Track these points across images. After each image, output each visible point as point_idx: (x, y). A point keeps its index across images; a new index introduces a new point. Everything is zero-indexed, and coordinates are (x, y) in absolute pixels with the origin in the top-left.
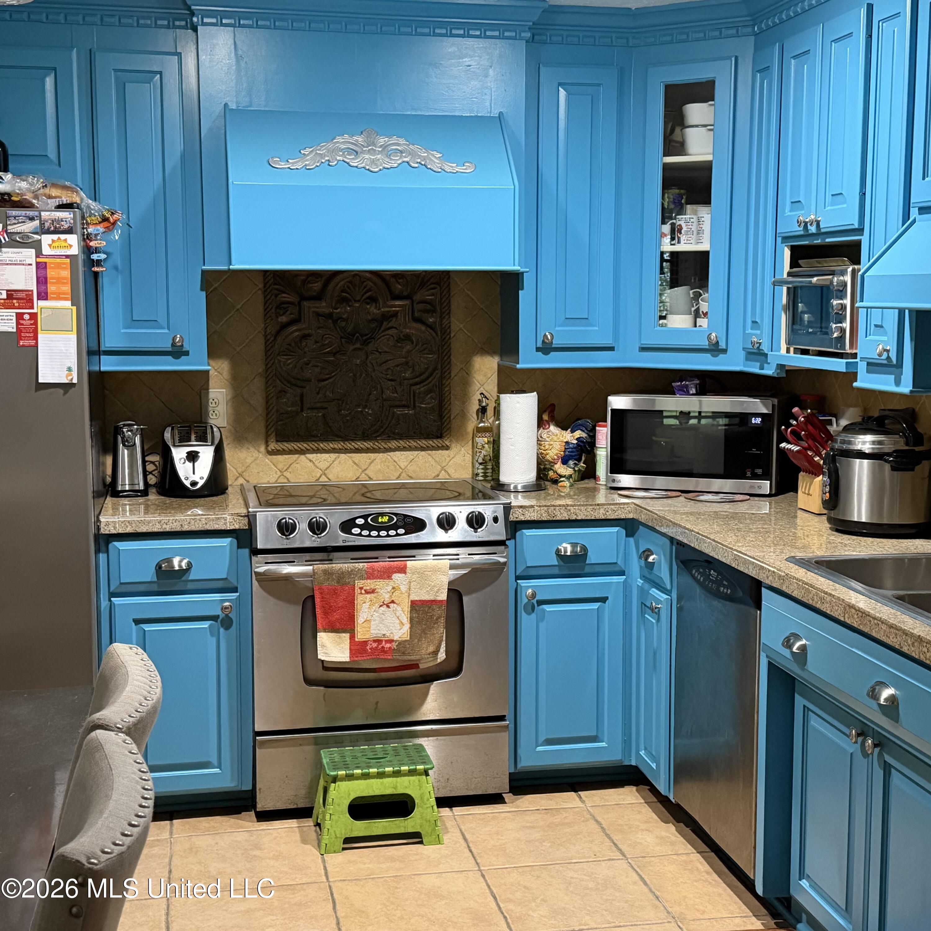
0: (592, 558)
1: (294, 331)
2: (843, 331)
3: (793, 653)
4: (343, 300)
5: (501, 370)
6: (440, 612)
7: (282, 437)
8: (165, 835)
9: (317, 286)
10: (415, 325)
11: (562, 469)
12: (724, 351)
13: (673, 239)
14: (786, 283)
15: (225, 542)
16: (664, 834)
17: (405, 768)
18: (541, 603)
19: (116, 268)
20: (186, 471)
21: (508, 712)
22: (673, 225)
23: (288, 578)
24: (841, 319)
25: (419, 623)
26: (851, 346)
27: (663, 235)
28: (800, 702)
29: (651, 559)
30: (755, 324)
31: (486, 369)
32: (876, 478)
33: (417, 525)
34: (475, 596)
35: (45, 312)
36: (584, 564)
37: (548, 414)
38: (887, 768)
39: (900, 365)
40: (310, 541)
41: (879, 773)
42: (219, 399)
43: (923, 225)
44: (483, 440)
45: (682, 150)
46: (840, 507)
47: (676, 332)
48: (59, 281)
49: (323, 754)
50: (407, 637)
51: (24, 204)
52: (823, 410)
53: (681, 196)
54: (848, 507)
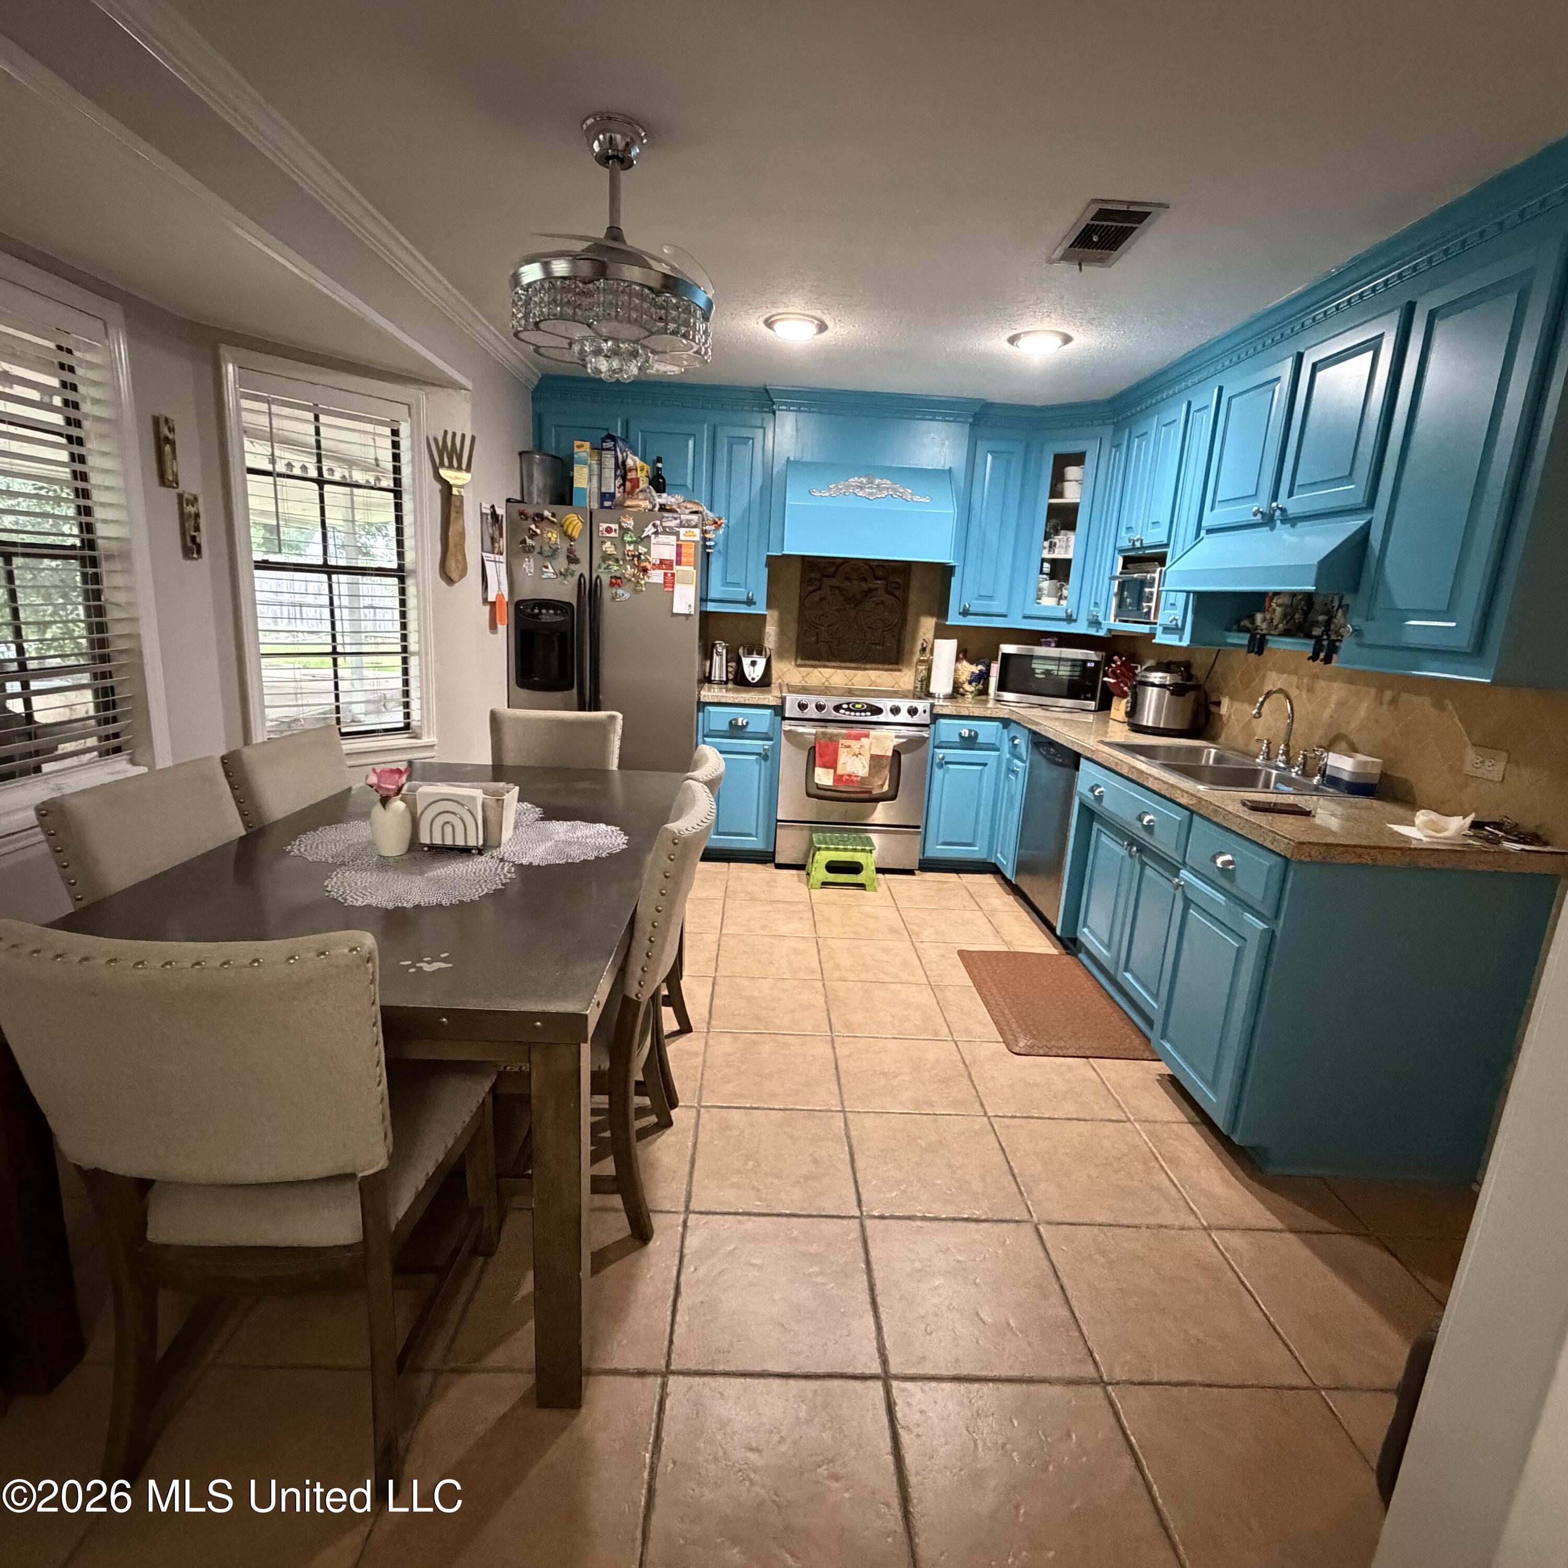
0: (981, 739)
1: (817, 596)
2: (1150, 608)
3: (1095, 796)
4: (846, 579)
5: (937, 625)
6: (886, 763)
7: (804, 658)
9: (832, 570)
10: (887, 596)
11: (967, 687)
12: (1075, 621)
13: (1050, 550)
14: (1118, 577)
15: (768, 712)
16: (1006, 900)
17: (859, 848)
18: (947, 763)
19: (719, 552)
20: (750, 673)
21: (923, 826)
22: (1051, 543)
23: (801, 735)
24: (1150, 600)
25: (875, 767)
26: (1155, 617)
27: (1044, 548)
28: (1096, 826)
29: (1016, 742)
30: (1096, 604)
31: (928, 624)
32: (1160, 699)
33: (878, 711)
34: (908, 755)
35: (679, 573)
36: (975, 743)
37: (963, 654)
38: (1143, 865)
39: (1183, 628)
40: (815, 714)
41: (1138, 867)
42: (771, 631)
43: (1209, 542)
44: (922, 667)
45: (1061, 495)
46: (1136, 716)
47: (1046, 607)
48: (688, 555)
49: (814, 835)
50: (867, 775)
51: (672, 511)
52: (1133, 659)
53: (1056, 525)
54: (1141, 716)
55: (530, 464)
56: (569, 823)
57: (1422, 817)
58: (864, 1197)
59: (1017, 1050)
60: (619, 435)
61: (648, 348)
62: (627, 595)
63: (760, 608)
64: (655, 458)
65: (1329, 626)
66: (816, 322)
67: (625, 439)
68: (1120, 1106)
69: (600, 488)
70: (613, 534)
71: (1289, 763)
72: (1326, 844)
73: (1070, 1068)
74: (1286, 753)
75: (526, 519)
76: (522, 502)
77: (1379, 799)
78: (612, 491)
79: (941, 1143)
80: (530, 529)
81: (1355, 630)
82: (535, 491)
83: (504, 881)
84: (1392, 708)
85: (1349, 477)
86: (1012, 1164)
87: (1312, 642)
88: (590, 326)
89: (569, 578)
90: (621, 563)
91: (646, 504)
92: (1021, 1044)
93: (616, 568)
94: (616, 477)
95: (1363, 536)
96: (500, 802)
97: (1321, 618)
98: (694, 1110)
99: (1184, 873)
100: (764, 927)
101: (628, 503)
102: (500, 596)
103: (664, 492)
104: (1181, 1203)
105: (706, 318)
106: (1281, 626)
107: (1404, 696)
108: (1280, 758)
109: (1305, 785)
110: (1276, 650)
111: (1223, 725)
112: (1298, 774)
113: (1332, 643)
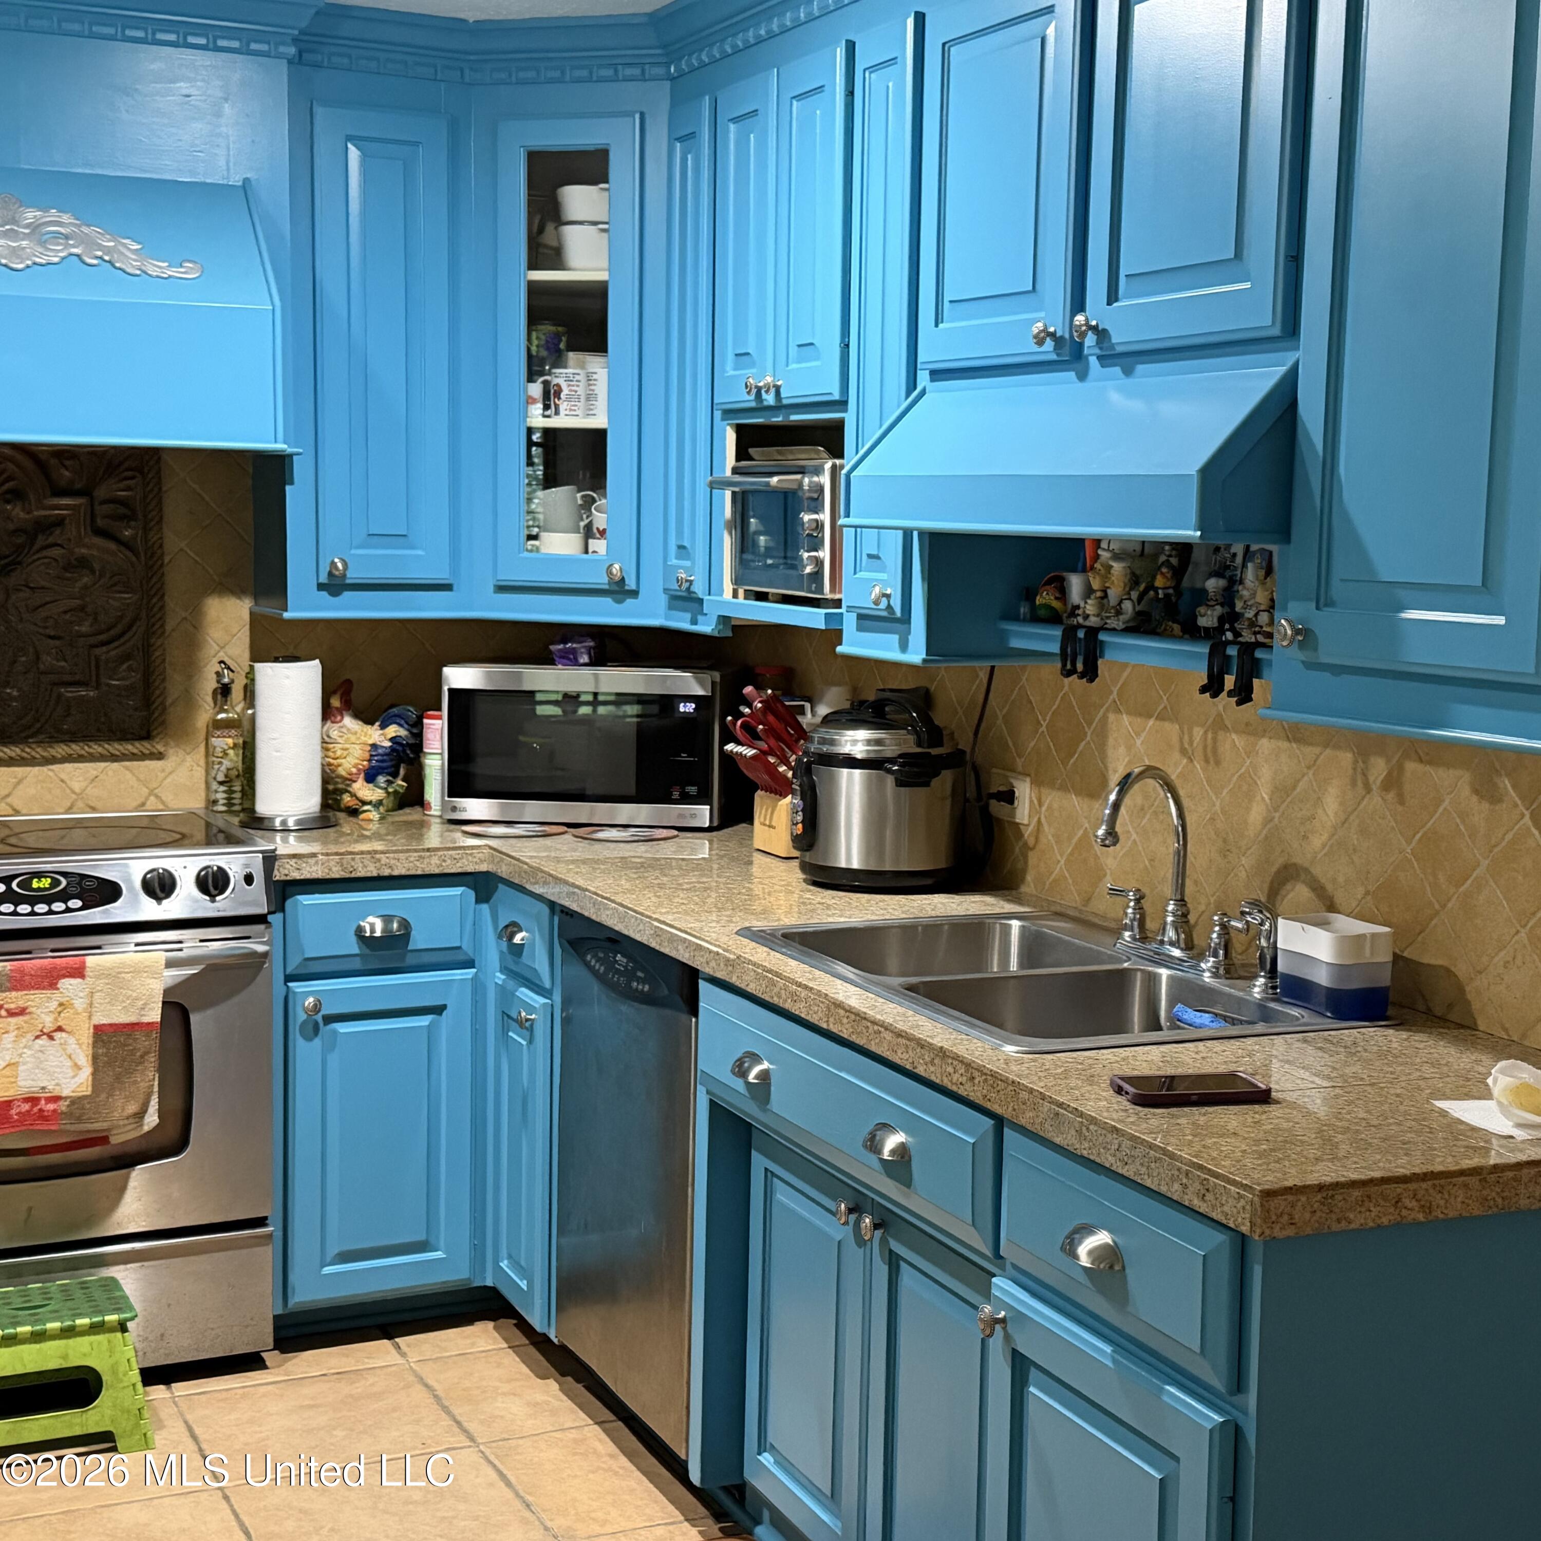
0: (418, 940)
2: (819, 563)
3: (748, 1084)
5: (255, 621)
6: (149, 1044)
10: (97, 541)
11: (364, 791)
12: (634, 594)
13: (546, 407)
14: (730, 484)
16: (539, 1397)
17: (83, 1322)
18: (330, 1019)
21: (272, 1210)
22: (546, 384)
24: (816, 544)
25: (112, 1062)
26: (833, 588)
27: (531, 400)
28: (759, 1162)
29: (517, 939)
30: (682, 551)
31: (228, 619)
32: (874, 798)
33: (103, 892)
34: (212, 1012)
36: (407, 953)
38: (894, 1262)
39: (906, 618)
41: (881, 1271)
44: (224, 742)
45: (555, 258)
46: (820, 845)
47: (558, 561)
50: (87, 1091)
53: (558, 336)
54: (831, 847)
57: (1502, 1077)
65: (1232, 605)
71: (1193, 949)
72: (1321, 1187)
74: (1183, 920)
77: (1400, 1024)
81: (1297, 632)
84: (1391, 796)
85: (1236, 261)
87: (1204, 649)
95: (1282, 408)
97: (1212, 584)
99: (1001, 1284)
106: (1127, 606)
108: (1171, 934)
109: (1241, 1003)
110: (1125, 666)
111: (1026, 848)
112: (1215, 975)
113: (1248, 649)
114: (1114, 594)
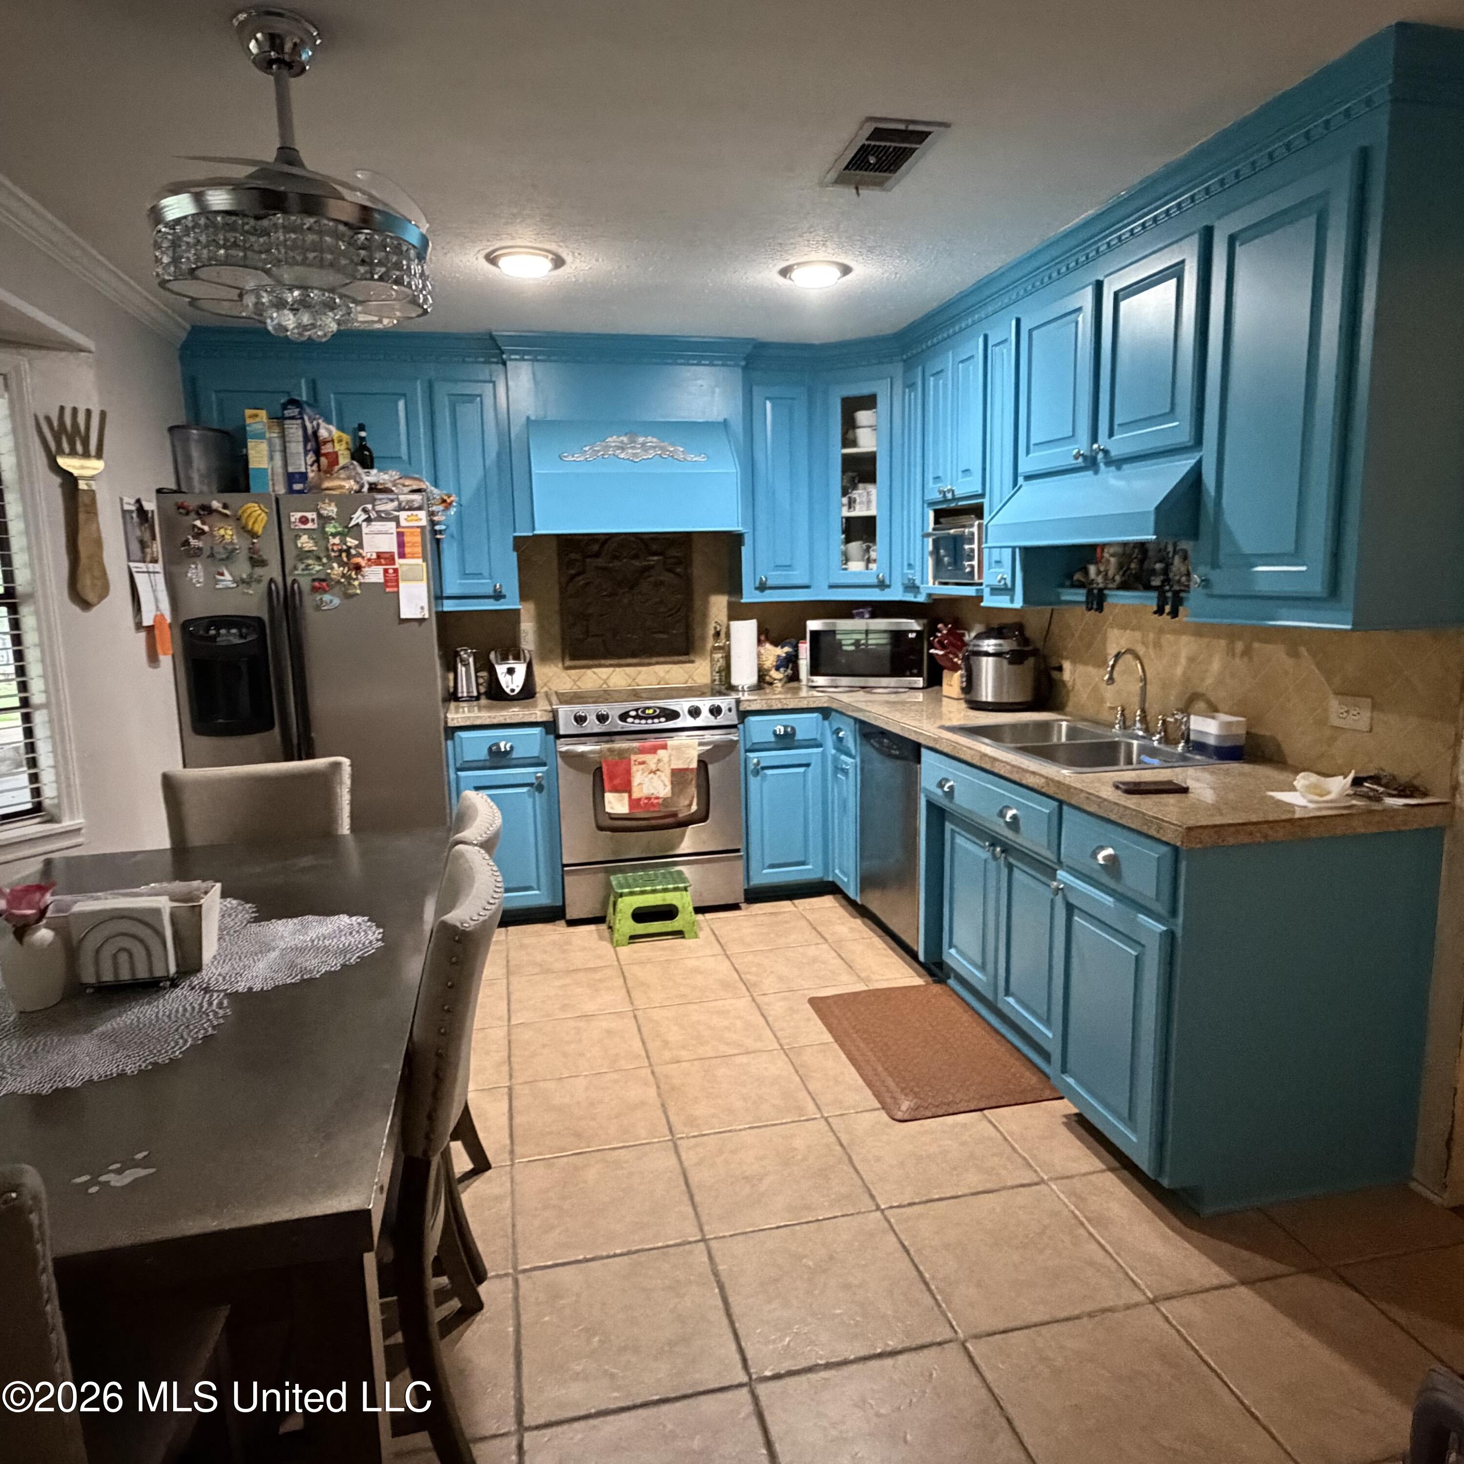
0: (799, 736)
1: (581, 581)
2: (972, 567)
3: (944, 792)
4: (615, 558)
5: (730, 605)
6: (692, 776)
7: (573, 657)
8: (503, 937)
9: (596, 548)
10: (667, 574)
11: (775, 674)
12: (889, 586)
13: (850, 507)
14: (931, 535)
15: (537, 731)
17: (671, 886)
18: (764, 768)
19: (452, 537)
20: (507, 683)
21: (742, 846)
22: (850, 498)
23: (582, 755)
24: (971, 558)
25: (678, 784)
26: (980, 577)
27: (843, 505)
28: (948, 826)
29: (841, 735)
30: (910, 566)
31: (719, 604)
32: (998, 670)
33: (673, 715)
34: (716, 765)
35: (404, 568)
36: (794, 741)
37: (765, 635)
38: (1010, 867)
39: (1013, 588)
40: (598, 728)
41: (1005, 871)
42: (528, 629)
43: (1027, 488)
44: (718, 656)
45: (854, 443)
46: (973, 693)
47: (855, 574)
48: (414, 545)
49: (612, 878)
50: (669, 795)
51: (387, 491)
52: (958, 625)
53: (853, 478)
54: (978, 691)
55: (186, 440)
56: (295, 920)
57: (1302, 780)
58: (749, 1355)
59: (900, 1115)
60: (304, 398)
61: (348, 297)
62: (337, 601)
63: (511, 603)
64: (356, 426)
65: (1168, 575)
66: (551, 256)
67: (315, 402)
68: (1031, 1166)
69: (285, 465)
70: (310, 526)
71: (1149, 731)
72: (1215, 826)
73: (964, 1126)
74: (1144, 719)
75: (188, 513)
76: (179, 491)
77: (1250, 762)
78: (303, 470)
79: (831, 1258)
80: (195, 526)
81: (1202, 581)
82: (196, 477)
83: (215, 1023)
84: (1246, 659)
85: (1172, 413)
86: (921, 1268)
87: (1155, 594)
88: (267, 272)
89: (254, 585)
90: (325, 560)
91: (350, 484)
92: (904, 1107)
93: (318, 568)
94: (306, 452)
95: (1195, 478)
96: (197, 911)
97: (1158, 566)
98: (510, 1278)
99: (1061, 874)
100: (564, 1007)
101: (326, 484)
102: (159, 618)
103: (372, 467)
104: (1121, 1275)
105: (421, 257)
106: (1117, 578)
107: (1256, 645)
108: (1138, 725)
109: (1172, 755)
110: (1116, 605)
111: (1068, 692)
112: (1160, 743)
113: (1176, 594)
114: (1111, 573)
